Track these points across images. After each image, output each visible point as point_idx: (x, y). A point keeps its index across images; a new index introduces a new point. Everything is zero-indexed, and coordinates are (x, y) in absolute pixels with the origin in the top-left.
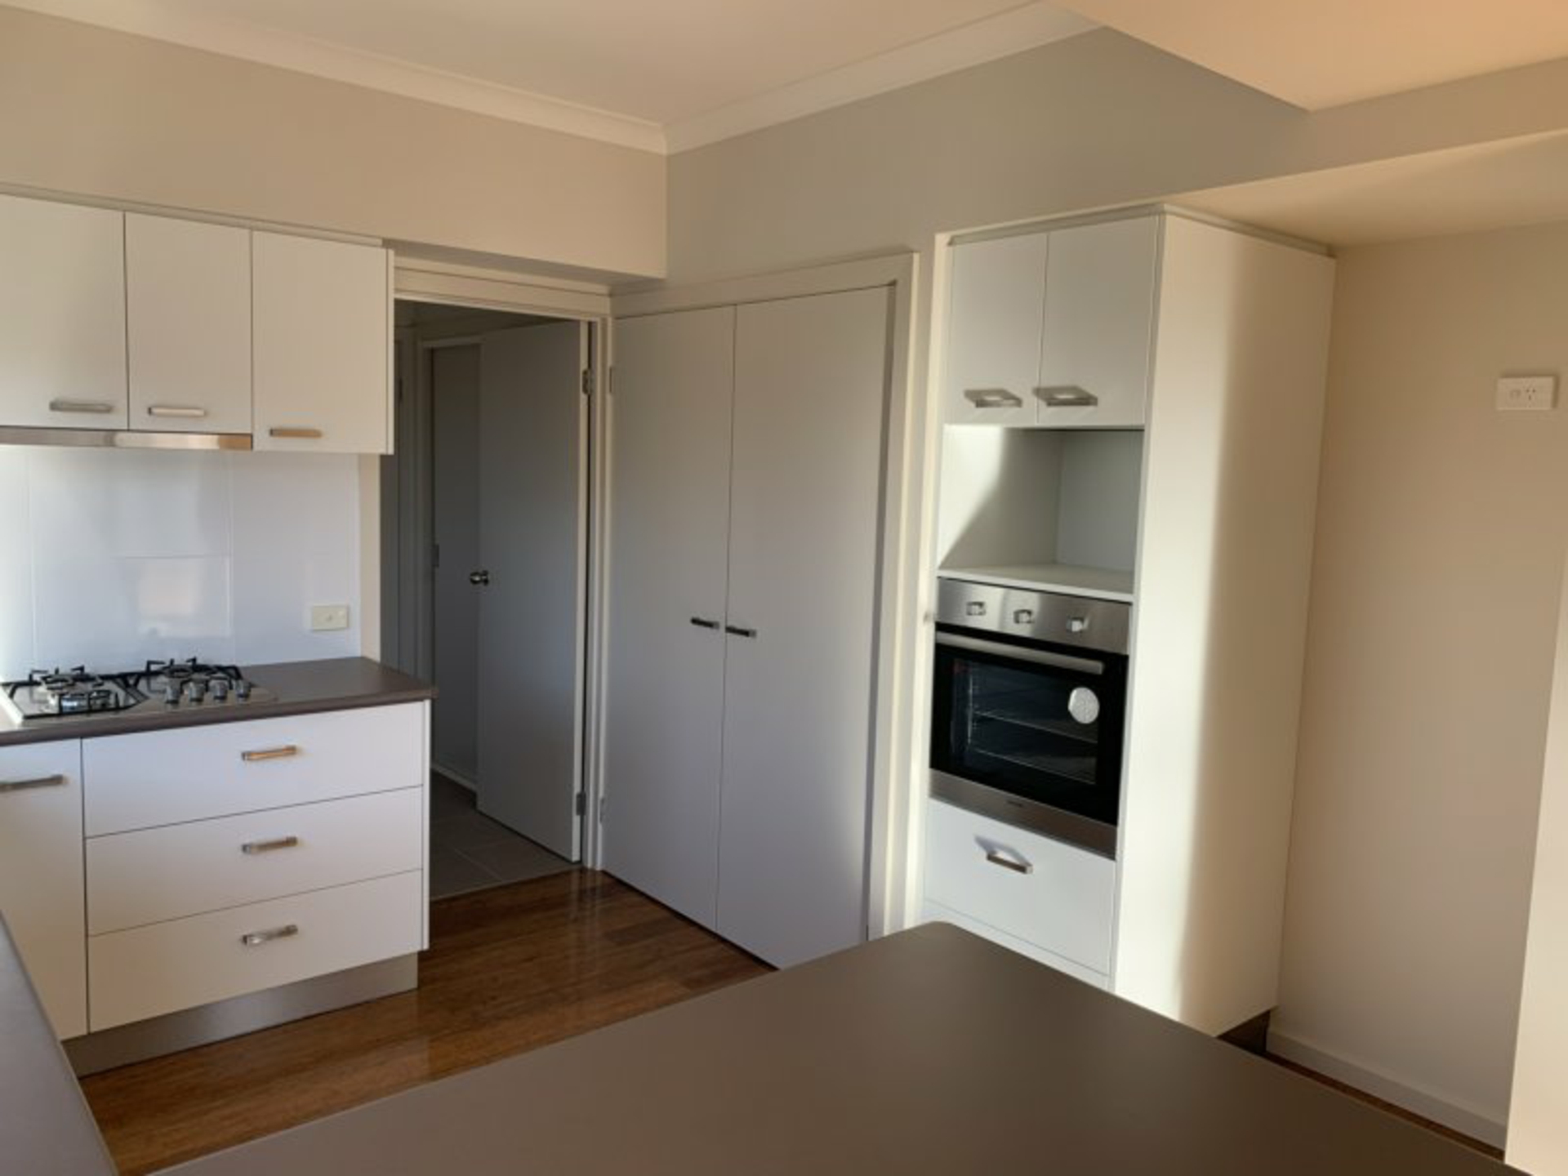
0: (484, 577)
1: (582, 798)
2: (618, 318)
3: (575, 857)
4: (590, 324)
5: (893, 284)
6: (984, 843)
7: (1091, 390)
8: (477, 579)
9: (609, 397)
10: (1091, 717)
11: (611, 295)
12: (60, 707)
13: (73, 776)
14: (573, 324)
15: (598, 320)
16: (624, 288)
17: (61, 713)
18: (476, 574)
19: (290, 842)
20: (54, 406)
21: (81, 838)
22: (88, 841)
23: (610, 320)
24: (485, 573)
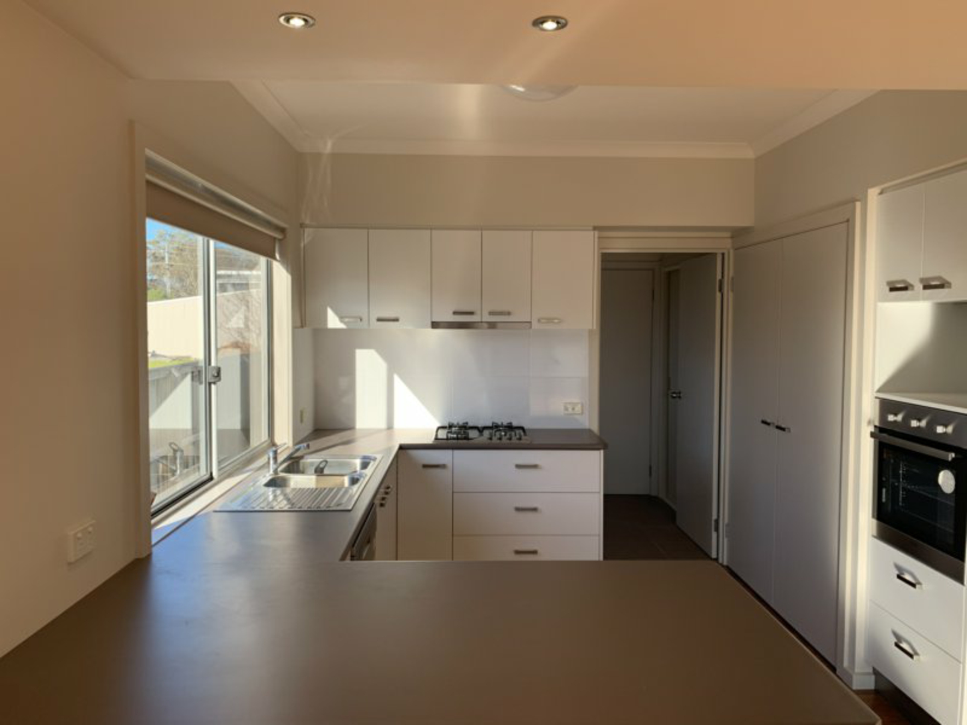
0: (678, 395)
1: (717, 521)
2: (736, 249)
3: (714, 555)
4: (723, 254)
5: (848, 221)
6: (898, 567)
7: (948, 278)
8: (674, 395)
9: (731, 294)
10: (951, 489)
11: (732, 237)
12: (447, 436)
13: (449, 465)
14: (713, 255)
15: (726, 252)
16: (738, 233)
17: (447, 439)
18: (674, 393)
19: (535, 510)
20: (455, 313)
21: (451, 491)
22: (455, 494)
23: (732, 251)
24: (680, 393)
